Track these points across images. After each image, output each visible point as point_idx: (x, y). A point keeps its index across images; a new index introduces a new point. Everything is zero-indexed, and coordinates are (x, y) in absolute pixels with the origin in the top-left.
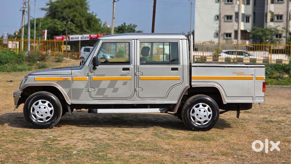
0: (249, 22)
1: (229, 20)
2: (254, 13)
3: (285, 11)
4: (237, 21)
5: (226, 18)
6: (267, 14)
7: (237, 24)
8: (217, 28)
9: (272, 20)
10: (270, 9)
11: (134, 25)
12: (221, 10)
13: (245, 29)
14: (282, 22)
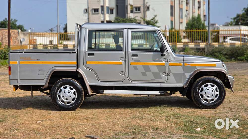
0: (113, 13)
1: (96, 13)
2: (117, 6)
3: (142, 3)
4: (103, 13)
5: (93, 11)
6: (127, 6)
7: (103, 16)
8: (86, 20)
9: (132, 12)
10: (129, 2)
11: (15, 20)
12: (89, 4)
13: (110, 20)
14: (140, 12)
